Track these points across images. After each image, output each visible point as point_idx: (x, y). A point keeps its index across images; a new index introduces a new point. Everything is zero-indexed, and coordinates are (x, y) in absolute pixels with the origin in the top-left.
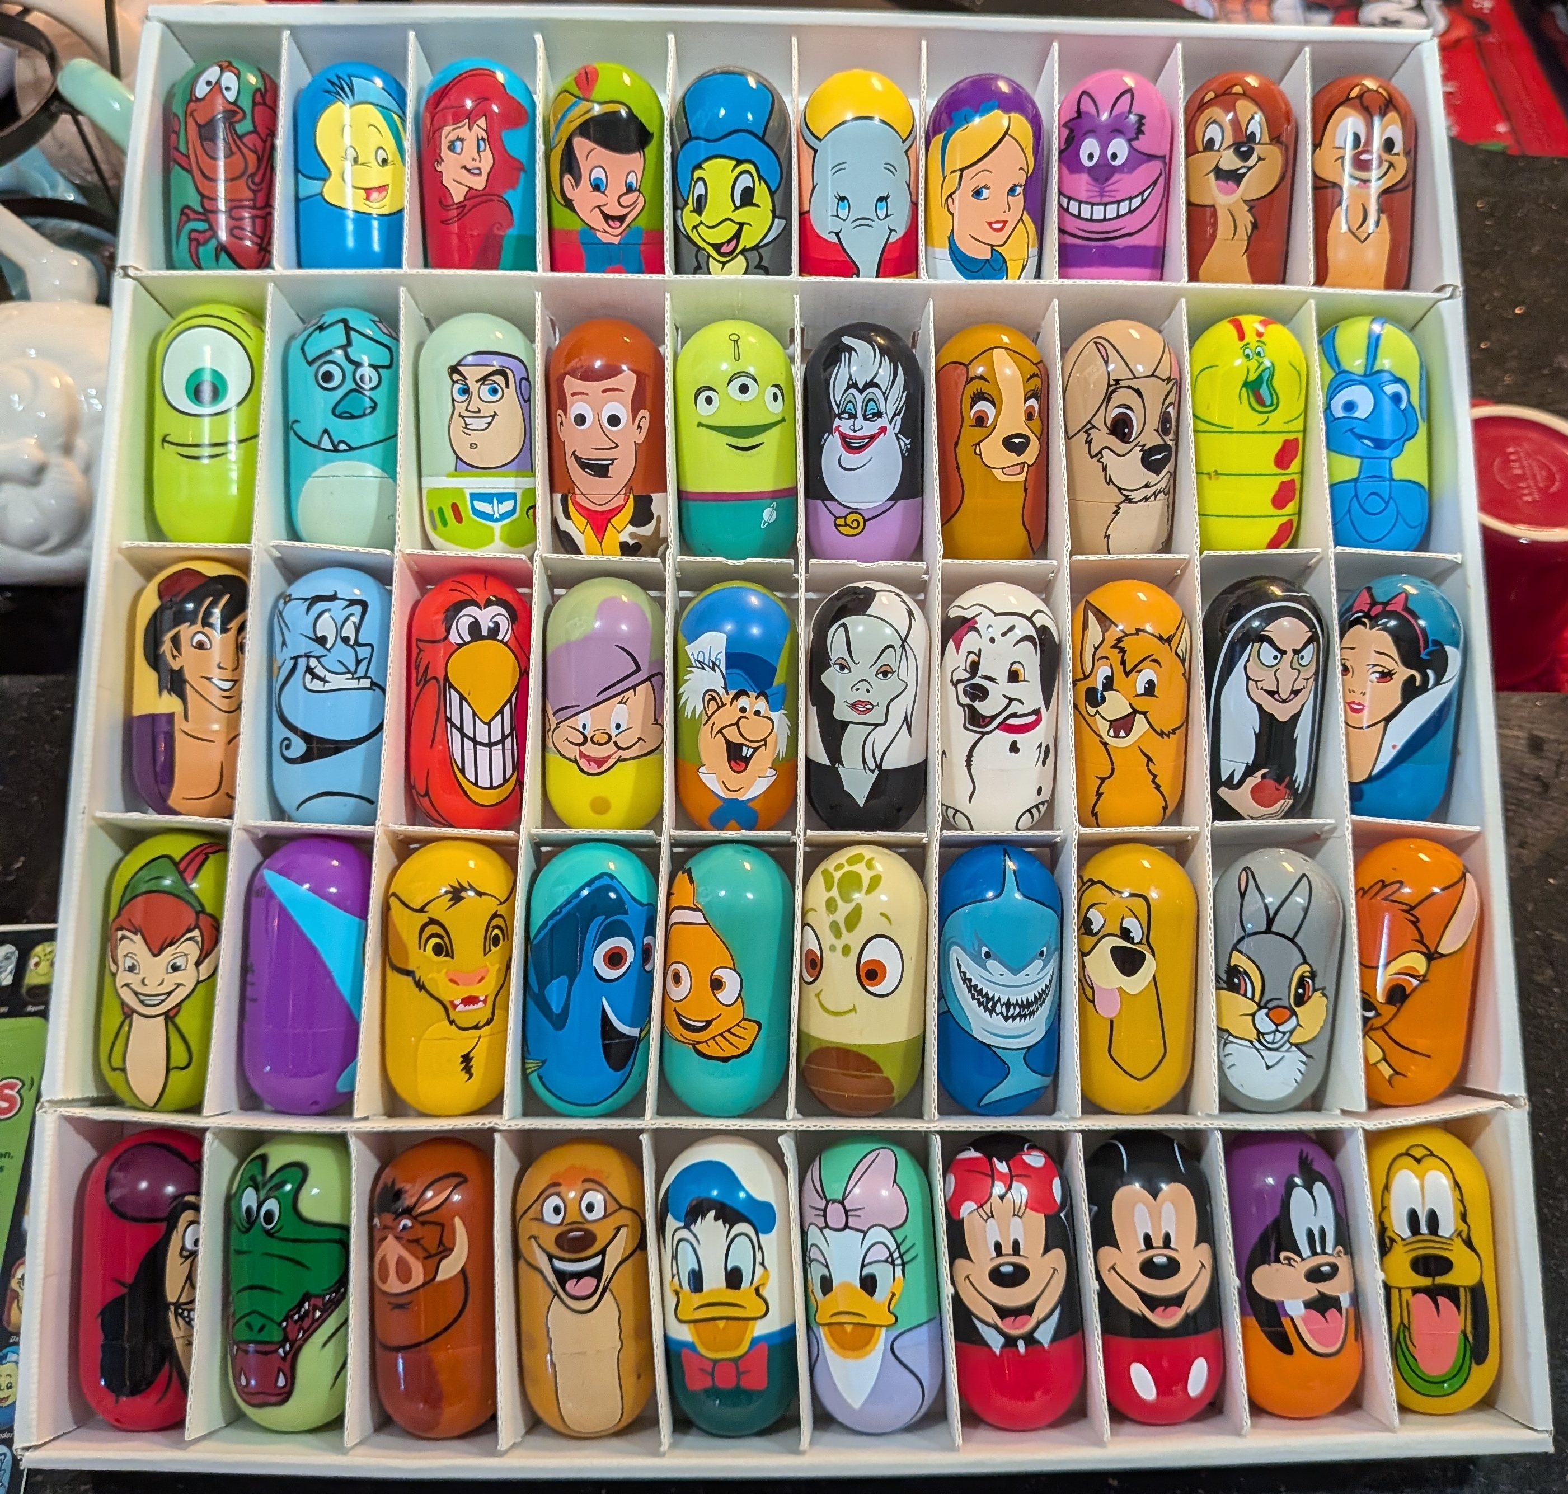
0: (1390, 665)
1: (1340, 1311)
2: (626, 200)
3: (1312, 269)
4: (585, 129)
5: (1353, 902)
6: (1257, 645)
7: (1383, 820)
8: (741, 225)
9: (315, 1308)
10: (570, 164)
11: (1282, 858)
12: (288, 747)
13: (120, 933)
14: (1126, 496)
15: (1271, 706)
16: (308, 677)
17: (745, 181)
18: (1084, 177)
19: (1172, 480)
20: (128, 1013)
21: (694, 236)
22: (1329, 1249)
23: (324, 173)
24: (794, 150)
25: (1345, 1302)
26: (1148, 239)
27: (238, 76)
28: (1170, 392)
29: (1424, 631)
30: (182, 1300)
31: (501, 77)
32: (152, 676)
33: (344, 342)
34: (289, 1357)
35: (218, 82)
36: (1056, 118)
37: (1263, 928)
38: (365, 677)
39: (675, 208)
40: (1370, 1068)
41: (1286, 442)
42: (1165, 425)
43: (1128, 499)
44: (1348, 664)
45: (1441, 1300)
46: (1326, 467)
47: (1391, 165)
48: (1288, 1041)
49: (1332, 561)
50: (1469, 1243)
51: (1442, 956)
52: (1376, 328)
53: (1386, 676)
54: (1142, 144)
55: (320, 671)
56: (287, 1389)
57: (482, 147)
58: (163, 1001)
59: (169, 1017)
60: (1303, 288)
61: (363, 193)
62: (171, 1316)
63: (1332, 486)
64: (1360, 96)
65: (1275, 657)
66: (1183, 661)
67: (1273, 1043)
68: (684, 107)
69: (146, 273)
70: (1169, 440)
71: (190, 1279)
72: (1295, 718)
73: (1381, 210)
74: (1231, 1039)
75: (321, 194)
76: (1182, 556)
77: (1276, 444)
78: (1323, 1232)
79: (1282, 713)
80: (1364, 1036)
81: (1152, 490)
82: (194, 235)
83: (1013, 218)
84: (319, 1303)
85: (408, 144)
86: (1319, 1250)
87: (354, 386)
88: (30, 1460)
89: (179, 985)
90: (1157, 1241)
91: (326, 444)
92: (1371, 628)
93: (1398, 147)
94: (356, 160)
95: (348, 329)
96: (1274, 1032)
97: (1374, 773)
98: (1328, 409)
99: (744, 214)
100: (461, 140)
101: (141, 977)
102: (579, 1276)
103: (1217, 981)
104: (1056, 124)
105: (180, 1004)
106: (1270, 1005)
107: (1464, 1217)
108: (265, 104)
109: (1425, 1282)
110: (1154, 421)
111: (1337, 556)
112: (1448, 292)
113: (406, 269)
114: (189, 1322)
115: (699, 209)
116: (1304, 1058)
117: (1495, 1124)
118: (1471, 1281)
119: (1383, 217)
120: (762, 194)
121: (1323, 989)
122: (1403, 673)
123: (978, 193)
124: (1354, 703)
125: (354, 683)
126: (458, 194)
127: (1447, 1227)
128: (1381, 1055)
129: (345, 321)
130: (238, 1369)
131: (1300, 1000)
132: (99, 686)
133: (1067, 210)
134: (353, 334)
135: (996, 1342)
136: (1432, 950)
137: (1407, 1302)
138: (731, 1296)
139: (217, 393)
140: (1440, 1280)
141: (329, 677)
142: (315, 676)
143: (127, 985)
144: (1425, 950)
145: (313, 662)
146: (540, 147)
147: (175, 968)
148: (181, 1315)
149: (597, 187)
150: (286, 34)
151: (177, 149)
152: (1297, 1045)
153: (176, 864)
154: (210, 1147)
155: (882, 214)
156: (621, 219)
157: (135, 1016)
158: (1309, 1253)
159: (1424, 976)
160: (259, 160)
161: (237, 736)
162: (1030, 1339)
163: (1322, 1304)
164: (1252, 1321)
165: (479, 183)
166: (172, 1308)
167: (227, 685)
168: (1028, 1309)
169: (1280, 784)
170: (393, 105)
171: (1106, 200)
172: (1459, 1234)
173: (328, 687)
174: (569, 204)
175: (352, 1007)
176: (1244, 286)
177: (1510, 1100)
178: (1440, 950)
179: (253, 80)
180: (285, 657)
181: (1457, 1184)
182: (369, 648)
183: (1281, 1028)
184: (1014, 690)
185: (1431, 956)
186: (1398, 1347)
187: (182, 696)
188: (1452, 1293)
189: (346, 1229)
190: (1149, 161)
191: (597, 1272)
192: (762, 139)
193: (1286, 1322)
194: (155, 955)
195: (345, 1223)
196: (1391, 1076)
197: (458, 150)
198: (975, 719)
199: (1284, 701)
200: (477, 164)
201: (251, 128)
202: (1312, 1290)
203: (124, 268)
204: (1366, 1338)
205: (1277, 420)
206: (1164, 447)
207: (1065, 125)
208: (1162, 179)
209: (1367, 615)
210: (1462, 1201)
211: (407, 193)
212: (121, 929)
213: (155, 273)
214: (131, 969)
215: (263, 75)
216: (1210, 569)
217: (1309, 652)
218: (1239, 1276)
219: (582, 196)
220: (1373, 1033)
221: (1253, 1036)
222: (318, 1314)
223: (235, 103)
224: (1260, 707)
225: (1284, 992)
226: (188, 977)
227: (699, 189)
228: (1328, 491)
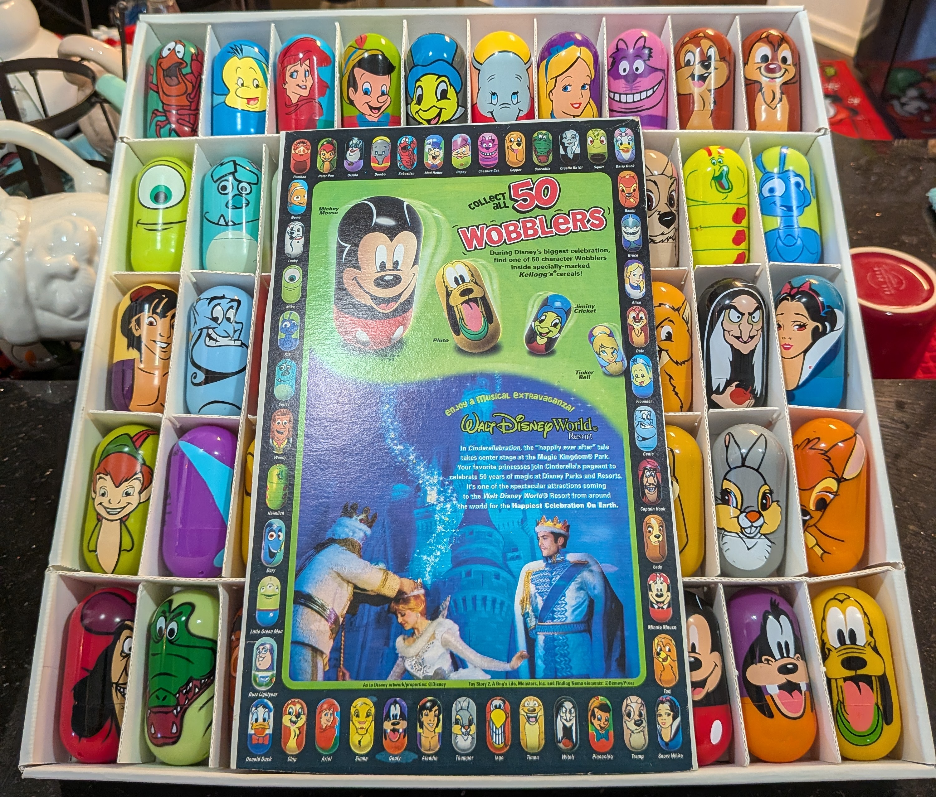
0: (804, 320)
1: (800, 691)
2: (382, 99)
3: (747, 122)
4: (361, 64)
5: (792, 452)
6: (728, 311)
8: (441, 109)
9: (196, 687)
10: (352, 83)
11: (749, 428)
12: (195, 378)
13: (98, 476)
14: (652, 240)
15: (738, 345)
16: (208, 339)
17: (443, 86)
18: (622, 81)
19: (677, 233)
20: (99, 518)
21: (417, 117)
22: (792, 655)
23: (226, 91)
24: (469, 72)
25: (804, 688)
26: (658, 111)
27: (184, 46)
28: (672, 184)
29: (822, 302)
30: (121, 682)
33: (233, 170)
34: (180, 715)
35: (174, 49)
36: (606, 53)
37: (740, 464)
38: (238, 340)
39: (407, 104)
40: (809, 550)
41: (738, 209)
42: (671, 201)
44: (781, 323)
45: (861, 684)
46: (761, 223)
47: (786, 70)
48: (759, 532)
49: (768, 269)
50: (875, 649)
51: (846, 480)
52: (784, 151)
53: (802, 327)
54: (651, 63)
55: (214, 336)
56: (177, 734)
57: (307, 75)
58: (120, 512)
59: (123, 521)
60: (742, 132)
61: (246, 101)
62: (114, 691)
63: (765, 233)
64: (767, 37)
65: (739, 317)
66: (687, 323)
67: (750, 534)
69: (132, 140)
70: (674, 210)
71: (126, 670)
72: (753, 352)
73: (782, 93)
74: (726, 533)
75: (224, 102)
76: (684, 268)
77: (733, 210)
78: (787, 644)
79: (745, 349)
80: (804, 532)
81: (666, 236)
82: (159, 123)
83: (584, 102)
84: (198, 683)
85: (269, 76)
86: (785, 655)
87: (238, 193)
88: (27, 773)
89: (129, 503)
91: (222, 222)
92: (792, 301)
93: (790, 61)
94: (242, 85)
95: (235, 164)
96: (750, 527)
97: (800, 383)
98: (760, 193)
99: (443, 103)
100: (297, 72)
101: (108, 499)
104: (606, 56)
105: (129, 514)
106: (747, 510)
107: (871, 633)
108: (197, 60)
109: (851, 673)
110: (664, 199)
111: (771, 267)
112: (822, 132)
113: (266, 135)
114: (124, 695)
115: (419, 102)
116: (770, 544)
118: (880, 673)
119: (784, 96)
120: (451, 93)
121: (778, 501)
122: (812, 325)
123: (565, 89)
124: (785, 344)
125: (232, 343)
126: (294, 100)
127: (862, 639)
128: (815, 542)
129: (234, 161)
130: (150, 723)
131: (765, 507)
132: (95, 345)
133: (613, 99)
134: (238, 166)
136: (840, 476)
137: (841, 687)
139: (167, 198)
140: (860, 672)
141: (219, 338)
142: (211, 338)
143: (100, 504)
145: (210, 331)
146: (337, 75)
147: (128, 494)
148: (119, 690)
149: (366, 93)
150: (209, 27)
151: (152, 83)
152: (764, 535)
153: (131, 438)
154: (141, 594)
155: (515, 102)
156: (379, 109)
157: (104, 520)
158: (779, 657)
159: (837, 492)
160: (194, 87)
161: (168, 373)
163: (789, 687)
164: (748, 700)
165: (305, 93)
166: (114, 686)
167: (165, 345)
169: (747, 390)
170: (263, 59)
171: (633, 92)
172: (869, 644)
173: (218, 344)
174: (351, 102)
175: (224, 517)
176: (710, 131)
177: (894, 565)
178: (845, 476)
179: (193, 50)
180: (195, 330)
181: (865, 614)
182: (241, 325)
183: (754, 524)
185: (840, 480)
186: (836, 714)
187: (139, 349)
188: (868, 679)
189: (215, 642)
190: (655, 71)
192: (451, 65)
193: (768, 698)
194: (117, 487)
195: (215, 639)
196: (822, 554)
197: (295, 77)
199: (745, 342)
200: (304, 83)
201: (190, 71)
202: (783, 679)
203: (122, 138)
204: (817, 709)
205: (732, 197)
207: (611, 57)
208: (663, 82)
209: (789, 294)
210: (869, 624)
212: (99, 474)
213: (138, 140)
214: (103, 495)
215: (197, 48)
216: (701, 275)
217: (757, 314)
218: (737, 669)
219: (358, 98)
220: (810, 529)
221: (738, 530)
222: (197, 690)
223: (182, 59)
224: (731, 346)
225: (754, 502)
226: (134, 499)
227: (419, 92)
228: (763, 236)
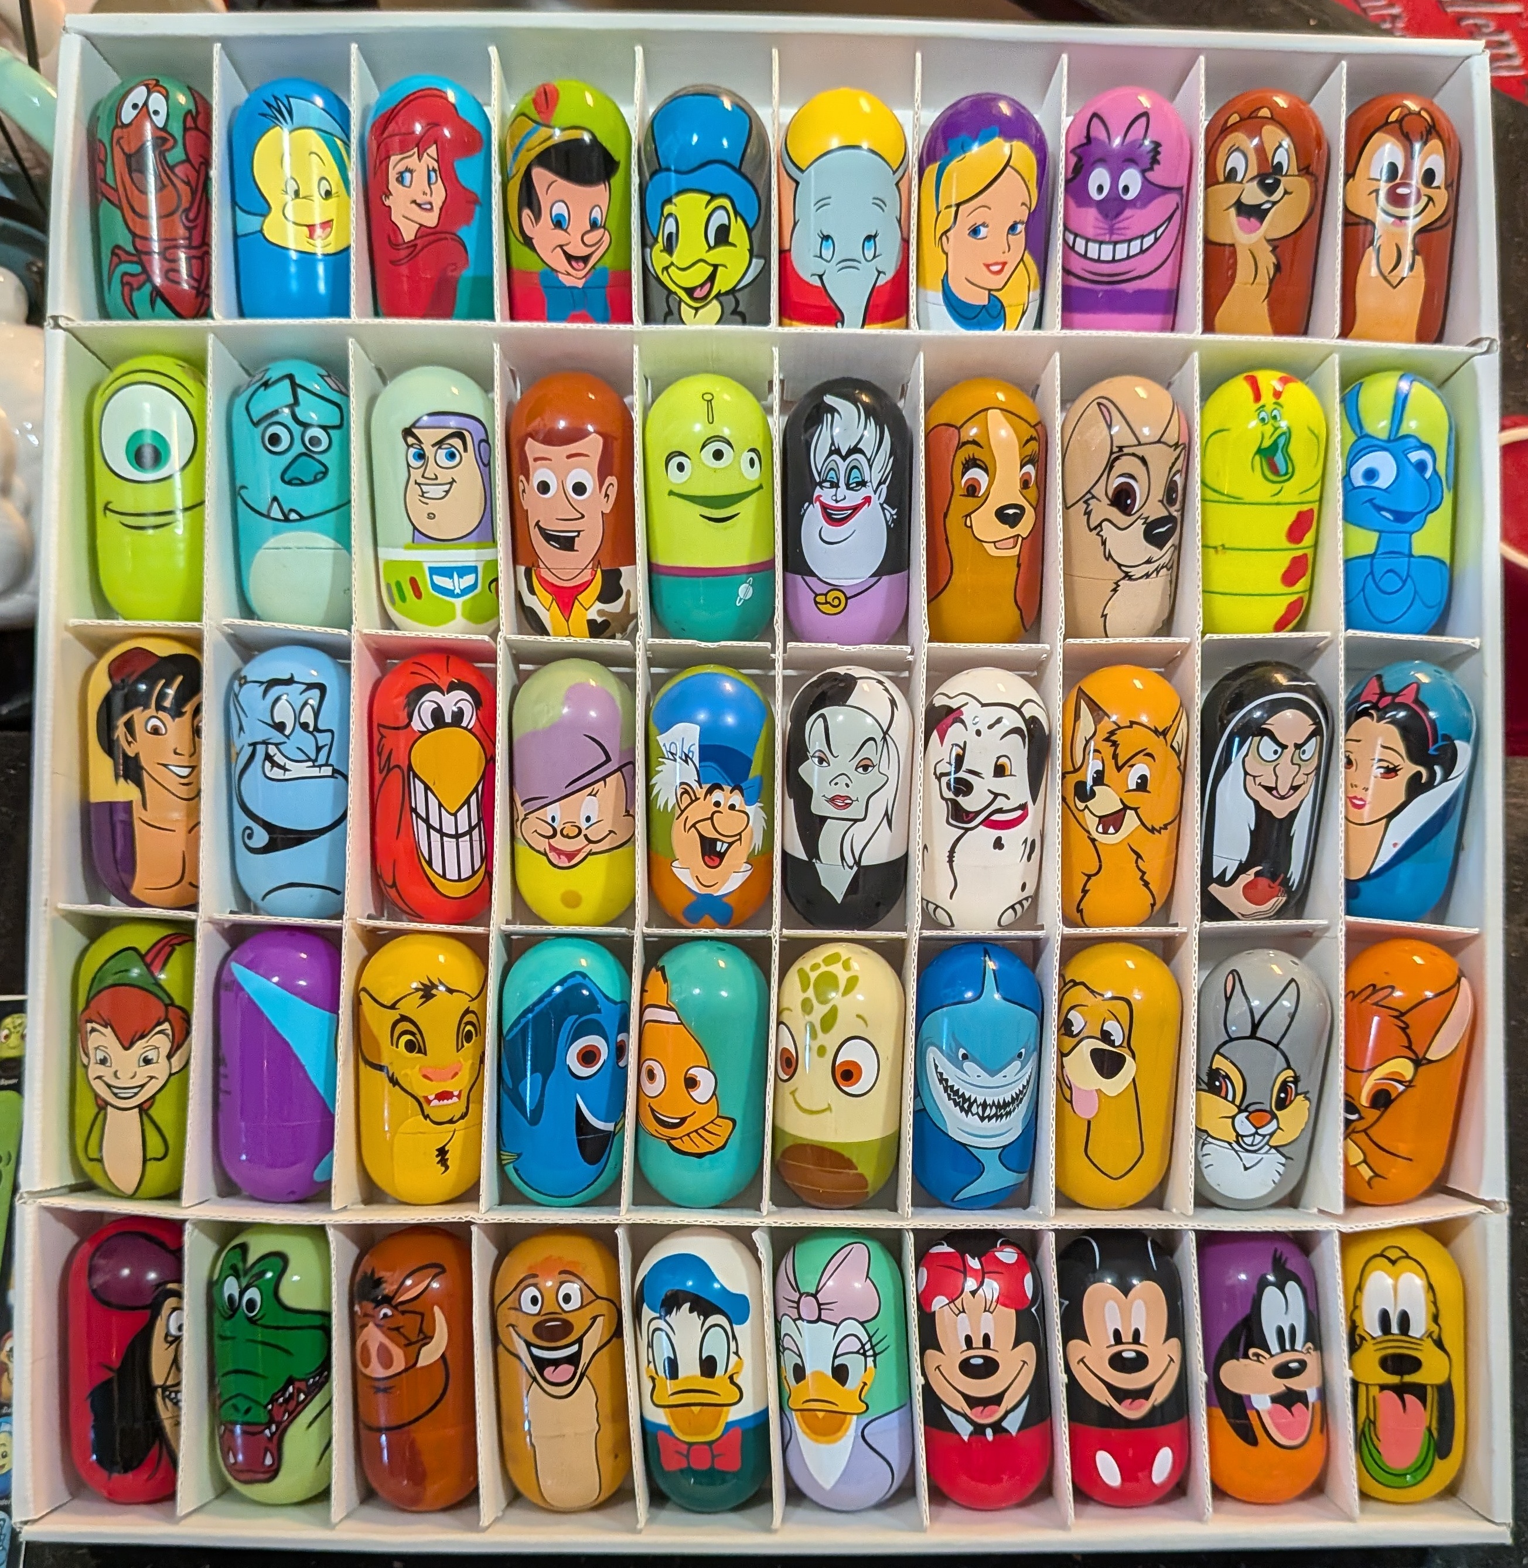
0: (1397, 761)
1: (1306, 1404)
2: (590, 238)
3: (1338, 319)
4: (544, 159)
5: (1342, 1005)
6: (1257, 739)
7: (1379, 921)
8: (716, 267)
9: (299, 1391)
10: (529, 197)
11: (1271, 961)
12: (250, 837)
13: (89, 1026)
14: (1126, 573)
15: (1269, 803)
16: (268, 764)
17: (720, 218)
18: (1092, 213)
19: (1176, 553)
20: (102, 1106)
22: (1298, 1346)
23: (265, 210)
25: (1312, 1396)
26: (1160, 281)
27: (167, 98)
28: (1177, 459)
29: (1433, 723)
30: (169, 1383)
31: (451, 97)
32: (108, 762)
33: (291, 401)
34: (276, 1437)
35: (146, 104)
36: (1063, 144)
37: (1248, 1034)
38: (327, 764)
39: (644, 245)
40: (1349, 1170)
41: (1300, 515)
42: (1171, 494)
43: (1128, 576)
44: (1352, 757)
45: (1408, 1397)
46: (1341, 543)
47: (1430, 199)
48: (1267, 1143)
49: (1342, 646)
50: (1439, 1344)
51: (1430, 1062)
52: (1404, 385)
53: (1391, 771)
54: (1157, 175)
55: (279, 759)
56: (275, 1467)
57: (433, 179)
58: (136, 1094)
59: (143, 1109)
60: (1326, 341)
61: (306, 230)
62: (159, 1398)
63: (1347, 561)
64: (1400, 121)
65: (1276, 752)
66: (1178, 754)
67: (1252, 1145)
68: (653, 130)
69: (79, 323)
70: (1174, 511)
71: (176, 1363)
72: (1293, 815)
73: (1416, 252)
74: (1209, 1139)
75: (261, 231)
76: (1183, 640)
77: (1289, 516)
78: (1293, 1329)
79: (1279, 809)
80: (1345, 1139)
81: (1156, 565)
82: (126, 279)
83: (1013, 259)
84: (302, 1385)
85: (354, 174)
86: (1288, 1347)
87: (304, 450)
88: (28, 1533)
89: (152, 1078)
90: (1127, 1337)
91: (276, 513)
92: (1379, 721)
93: (1439, 180)
94: (297, 193)
95: (294, 386)
96: (1253, 1135)
97: (1373, 870)
98: (1347, 477)
99: (719, 254)
100: (411, 171)
101: (113, 1070)
102: (556, 1363)
103: (1198, 1082)
104: (1063, 151)
105: (153, 1097)
106: (1251, 1109)
107: (1436, 1318)
108: (197, 128)
109: (1394, 1379)
110: (1158, 491)
111: (1348, 641)
112: (1485, 345)
113: (354, 319)
114: (176, 1403)
115: (669, 249)
116: (1283, 1160)
117: (1474, 1227)
118: (1440, 1380)
119: (1419, 258)
120: (738, 232)
121: (1306, 1093)
122: (1409, 769)
123: (975, 232)
124: (1355, 798)
125: (315, 772)
126: (408, 233)
127: (1419, 1327)
128: (1362, 1157)
129: (291, 377)
130: (226, 1450)
131: (1282, 1104)
132: (53, 773)
133: (1073, 248)
134: (300, 391)
135: (965, 1430)
136: (1420, 1057)
137: (1374, 1398)
138: (705, 1383)
139: (159, 457)
140: (1408, 1379)
141: (289, 765)
142: (274, 764)
143: (99, 1078)
144: (1413, 1056)
145: (272, 750)
146: (497, 178)
147: (147, 1061)
148: (169, 1397)
149: (558, 224)
150: (217, 47)
151: (104, 181)
152: (1276, 1148)
153: (142, 957)
154: (190, 1237)
155: (869, 254)
156: (585, 259)
157: (109, 1109)
158: (1278, 1350)
159: (1411, 1081)
160: (194, 193)
161: (198, 824)
162: (997, 1427)
163: (1288, 1399)
164: (1219, 1412)
165: (431, 220)
166: (160, 1390)
167: (185, 772)
168: (997, 1400)
169: (1274, 881)
170: (336, 129)
171: (1115, 238)
172: (1430, 1335)
173: (288, 775)
174: (528, 242)
175: (327, 1100)
176: (1263, 339)
177: (1489, 1204)
178: (1429, 1056)
179: (182, 99)
180: (242, 742)
181: (1431, 1287)
182: (329, 734)
183: (1260, 1131)
184: (1000, 785)
185: (1418, 1062)
186: (1362, 1439)
187: (140, 784)
188: (1419, 1391)
189: (327, 1315)
190: (1164, 194)
191: (573, 1360)
192: (738, 171)
193: (1252, 1415)
194: (126, 1049)
195: (325, 1309)
196: (1371, 1178)
197: (407, 182)
198: (959, 815)
199: (1283, 798)
200: (428, 198)
201: (183, 157)
202: (1280, 1385)
203: (55, 318)
204: (1331, 1427)
205: (1291, 490)
206: (1169, 519)
207: (1073, 151)
208: (1178, 213)
209: (1375, 706)
210: (1435, 1303)
211: (353, 231)
212: (91, 1021)
213: (88, 324)
214: (103, 1061)
215: (192, 92)
216: (1212, 653)
217: (1311, 747)
218: (1206, 1371)
219: (542, 233)
220: (1354, 1136)
221: (1233, 1137)
222: (302, 1397)
223: (164, 129)
224: (1256, 803)
225: (1264, 1095)
226: (160, 1070)
227: (670, 226)
228: (1342, 568)
